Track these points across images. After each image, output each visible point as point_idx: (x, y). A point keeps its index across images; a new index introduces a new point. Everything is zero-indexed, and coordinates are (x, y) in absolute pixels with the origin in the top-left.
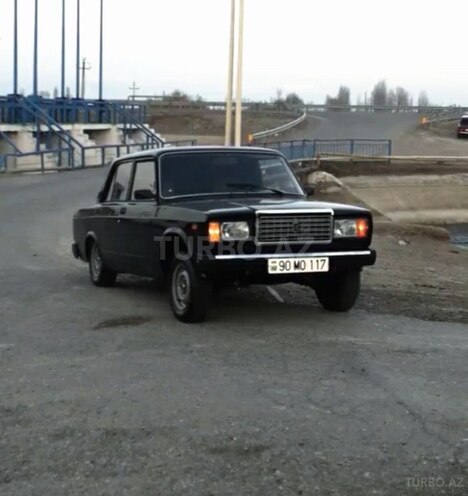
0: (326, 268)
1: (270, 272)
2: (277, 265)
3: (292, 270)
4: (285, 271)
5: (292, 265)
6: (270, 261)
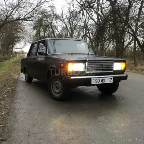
1: (92, 83)
4: (98, 83)
5: (100, 80)
6: (92, 79)
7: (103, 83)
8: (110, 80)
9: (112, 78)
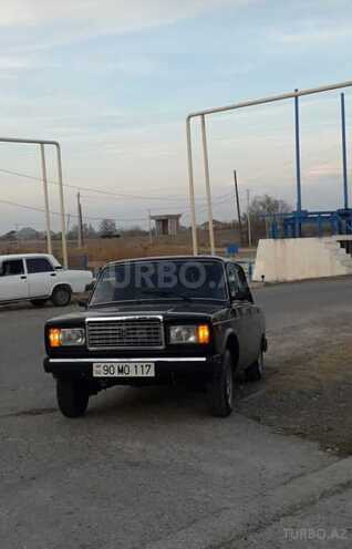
0: (152, 374)
1: (95, 375)
2: (101, 368)
3: (116, 375)
4: (109, 375)
5: (116, 369)
6: (95, 365)
7: (124, 375)
8: (146, 370)
9: (153, 365)
